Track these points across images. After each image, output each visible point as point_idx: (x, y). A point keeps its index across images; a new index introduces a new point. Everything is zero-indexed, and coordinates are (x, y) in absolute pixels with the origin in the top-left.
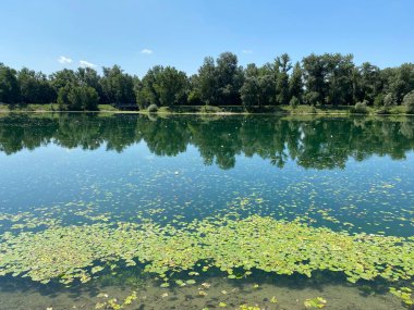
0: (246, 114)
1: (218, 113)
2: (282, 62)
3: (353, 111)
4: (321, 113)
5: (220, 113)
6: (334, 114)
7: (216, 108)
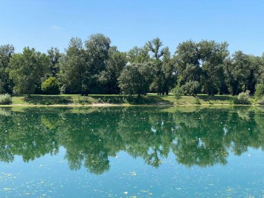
0: (127, 105)
1: (94, 105)
2: (154, 47)
3: (237, 102)
4: (205, 104)
5: (96, 105)
6: (218, 105)
7: (90, 99)
